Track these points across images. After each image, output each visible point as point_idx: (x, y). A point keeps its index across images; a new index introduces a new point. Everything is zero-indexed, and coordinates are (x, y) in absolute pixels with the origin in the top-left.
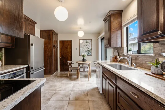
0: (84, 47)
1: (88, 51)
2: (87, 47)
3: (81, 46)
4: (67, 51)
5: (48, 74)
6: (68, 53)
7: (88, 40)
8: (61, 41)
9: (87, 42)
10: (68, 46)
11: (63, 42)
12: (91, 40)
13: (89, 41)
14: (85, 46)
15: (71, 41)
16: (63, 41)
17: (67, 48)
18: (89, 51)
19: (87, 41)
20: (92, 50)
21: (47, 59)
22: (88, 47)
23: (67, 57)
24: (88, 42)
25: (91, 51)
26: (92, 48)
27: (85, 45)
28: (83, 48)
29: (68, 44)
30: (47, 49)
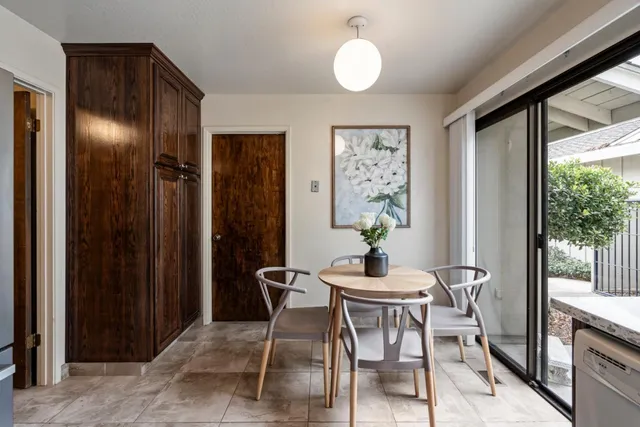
0: (362, 174)
1: (388, 196)
2: (377, 172)
3: (345, 169)
4: (257, 196)
5: (121, 360)
6: (266, 211)
7: (383, 133)
8: (223, 136)
9: (377, 146)
10: (262, 165)
11: (230, 146)
12: (404, 132)
13: (389, 138)
14: (366, 166)
15: (283, 136)
16: (232, 137)
17: (255, 178)
18: (391, 200)
19: (378, 138)
20: (408, 191)
21: (116, 255)
22: (388, 175)
23: (260, 237)
24: (386, 143)
25: (403, 199)
26: (408, 183)
27: (368, 162)
28: (355, 182)
29: (265, 158)
30: (115, 182)
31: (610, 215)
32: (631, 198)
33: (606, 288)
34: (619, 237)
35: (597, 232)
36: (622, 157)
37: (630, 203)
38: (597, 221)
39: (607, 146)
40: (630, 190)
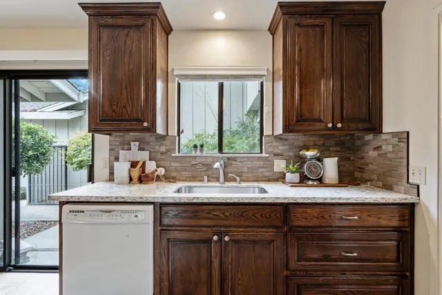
31: (43, 154)
32: (54, 144)
33: (36, 201)
34: (48, 167)
35: (37, 165)
36: (43, 120)
37: (54, 147)
38: (36, 158)
39: (35, 111)
40: (54, 140)
